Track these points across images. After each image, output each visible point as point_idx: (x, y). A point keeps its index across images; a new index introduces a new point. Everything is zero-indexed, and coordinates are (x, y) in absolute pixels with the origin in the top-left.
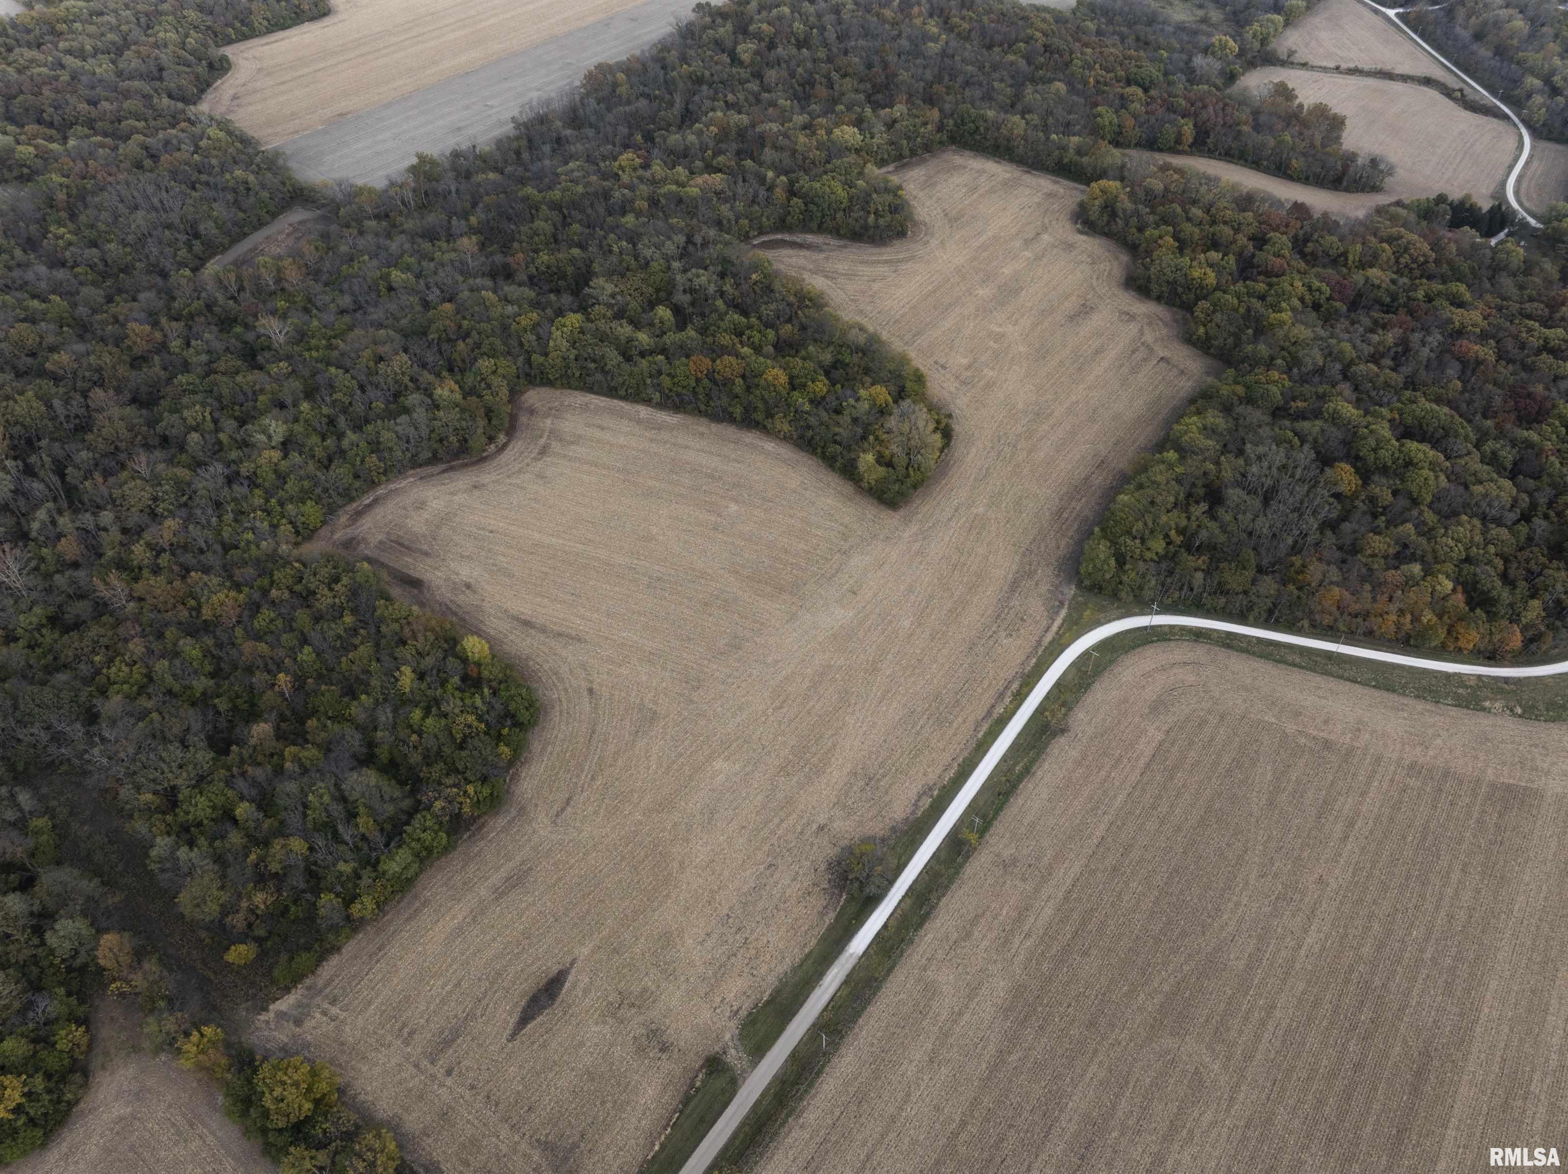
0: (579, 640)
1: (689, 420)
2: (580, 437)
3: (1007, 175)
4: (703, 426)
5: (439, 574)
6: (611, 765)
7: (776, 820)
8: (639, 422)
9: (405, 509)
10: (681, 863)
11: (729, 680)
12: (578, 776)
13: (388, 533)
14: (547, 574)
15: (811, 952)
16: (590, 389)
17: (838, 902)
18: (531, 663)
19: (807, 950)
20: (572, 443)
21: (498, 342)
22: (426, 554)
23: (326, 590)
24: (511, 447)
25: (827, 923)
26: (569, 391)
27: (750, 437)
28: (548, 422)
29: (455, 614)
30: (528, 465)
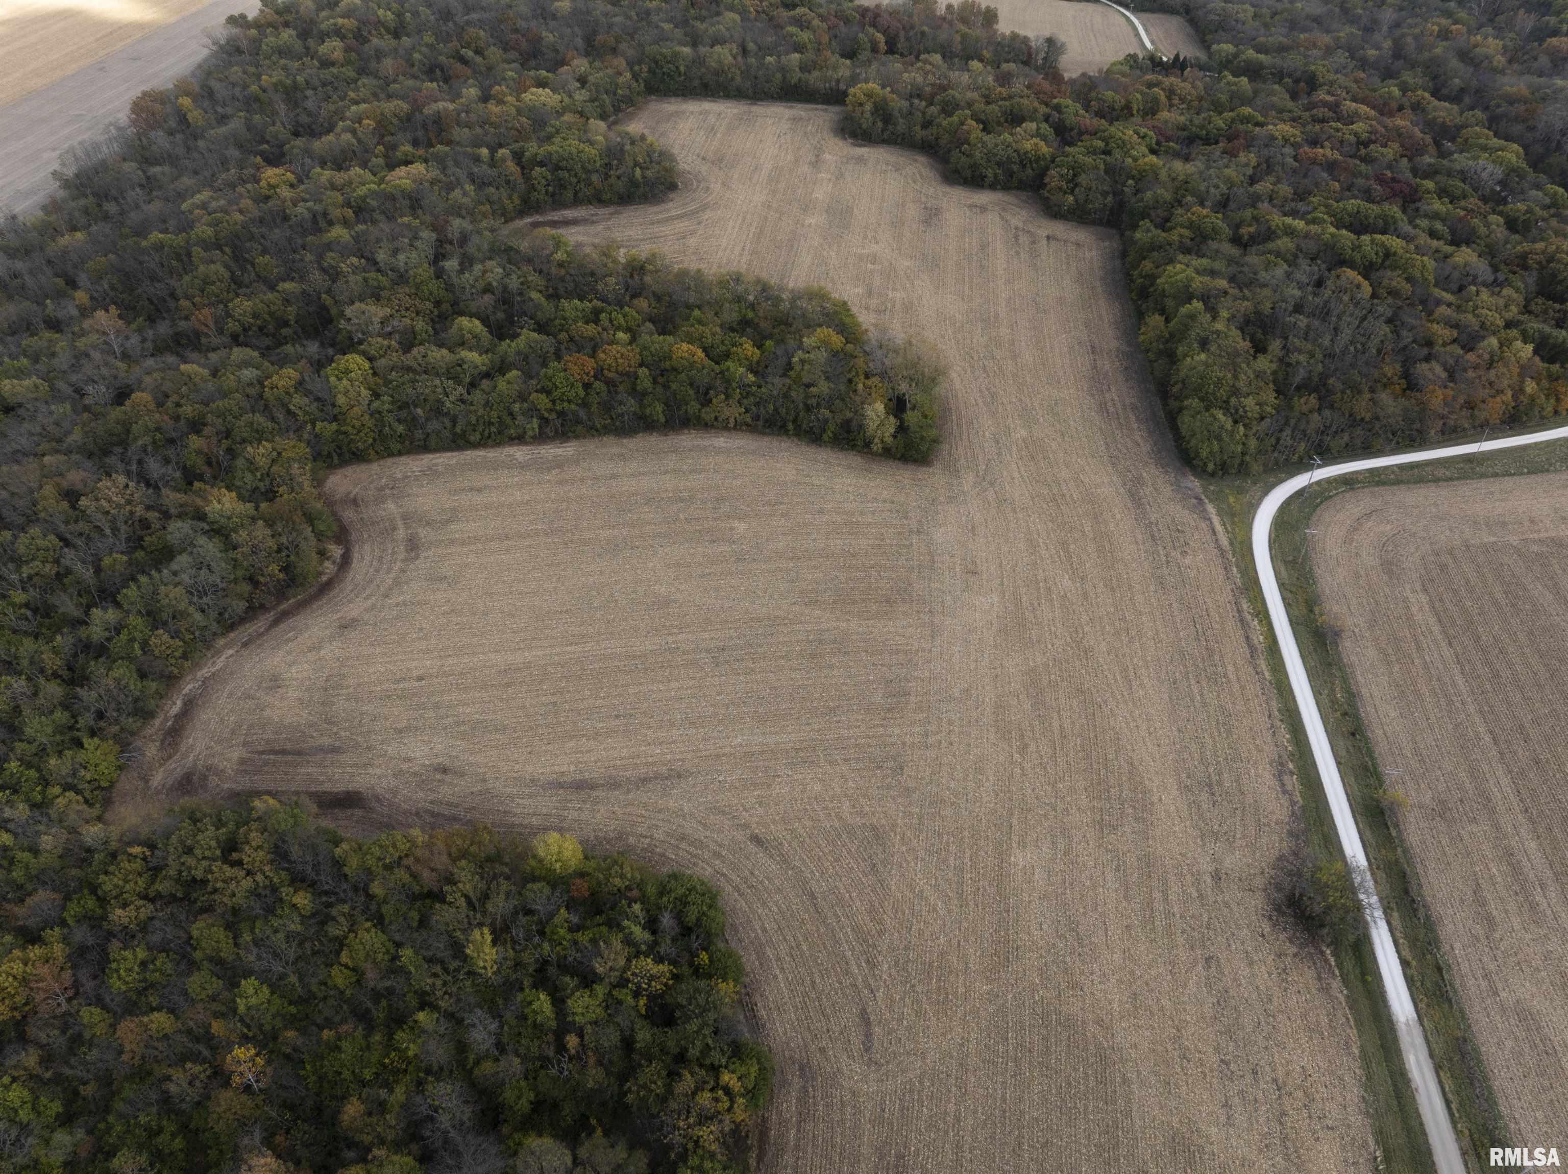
0: (679, 776)
1: (591, 445)
2: (454, 510)
3: (735, 111)
4: (612, 446)
5: (378, 771)
6: (880, 933)
7: (1157, 895)
8: (524, 466)
9: (250, 697)
10: (1099, 1022)
11: (930, 740)
12: (847, 973)
13: (244, 744)
14: (555, 704)
15: (1362, 1049)
16: (425, 448)
17: (1326, 961)
18: (632, 840)
19: (1356, 1051)
20: (449, 521)
21: (259, 418)
22: (334, 750)
23: (229, 871)
24: (356, 555)
25: (1342, 998)
26: (390, 461)
27: (688, 440)
28: (391, 506)
29: (455, 819)
30: (403, 571)
